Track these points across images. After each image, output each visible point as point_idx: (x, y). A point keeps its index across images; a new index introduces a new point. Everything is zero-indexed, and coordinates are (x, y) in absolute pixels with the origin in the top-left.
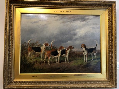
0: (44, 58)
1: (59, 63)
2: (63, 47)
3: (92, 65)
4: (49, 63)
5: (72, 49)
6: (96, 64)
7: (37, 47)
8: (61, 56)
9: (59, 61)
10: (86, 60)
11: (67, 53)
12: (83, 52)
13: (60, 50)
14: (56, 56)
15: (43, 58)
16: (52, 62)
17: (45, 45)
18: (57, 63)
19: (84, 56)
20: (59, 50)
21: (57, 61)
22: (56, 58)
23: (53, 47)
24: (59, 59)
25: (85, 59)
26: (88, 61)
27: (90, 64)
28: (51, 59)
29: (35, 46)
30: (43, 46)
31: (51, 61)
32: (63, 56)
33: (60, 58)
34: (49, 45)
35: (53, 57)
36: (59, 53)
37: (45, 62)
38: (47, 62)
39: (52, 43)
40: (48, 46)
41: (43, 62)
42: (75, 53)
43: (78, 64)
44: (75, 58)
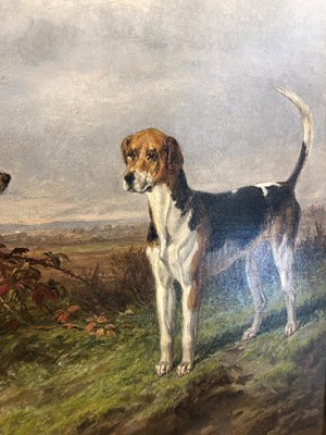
3: (249, 386)
6: (285, 366)
10: (186, 338)
12: (153, 236)
19: (161, 292)
25: (176, 331)
26: (202, 350)
27: (226, 380)
42: (27, 264)
43: (80, 413)
44: (29, 335)
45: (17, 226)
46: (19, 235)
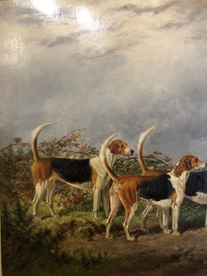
0: (106, 209)
1: (176, 233)
2: (197, 160)
4: (131, 234)
7: (71, 157)
8: (185, 199)
9: (175, 226)
13: (184, 176)
14: (163, 203)
15: (101, 209)
16: (142, 229)
17: (108, 151)
18: (166, 231)
20: (178, 174)
21: (165, 223)
22: (161, 209)
23: (149, 161)
24: (176, 214)
28: (138, 213)
29: (63, 155)
30: (101, 156)
31: (138, 226)
32: (195, 199)
33: (181, 212)
34: (127, 150)
35: (150, 204)
36: (175, 186)
37: (111, 231)
38: (122, 229)
39: (141, 141)
40: (122, 152)
41: (104, 227)
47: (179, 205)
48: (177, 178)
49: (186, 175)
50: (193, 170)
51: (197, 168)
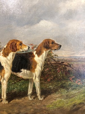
2: (21, 44)
5: (54, 53)
8: (12, 75)
11: (36, 64)
20: (6, 55)
32: (20, 75)
42: (64, 66)
43: (74, 102)
44: (64, 82)
45: (62, 57)
46: (62, 59)
47: (7, 80)
48: (5, 58)
49: (13, 56)
50: (18, 52)
51: (21, 50)
